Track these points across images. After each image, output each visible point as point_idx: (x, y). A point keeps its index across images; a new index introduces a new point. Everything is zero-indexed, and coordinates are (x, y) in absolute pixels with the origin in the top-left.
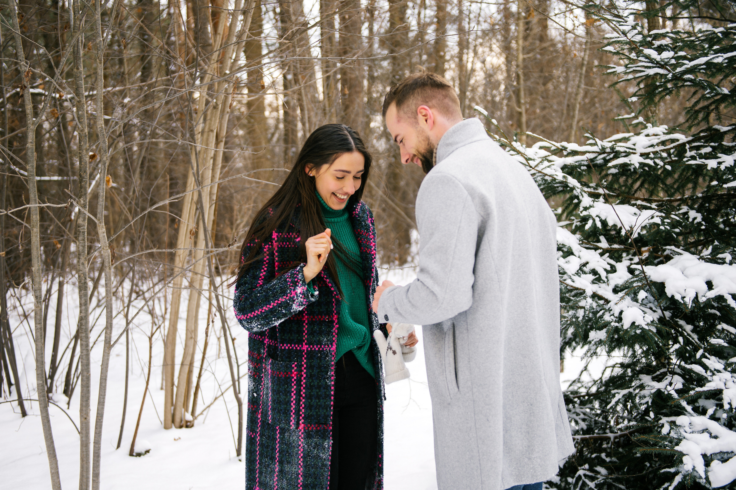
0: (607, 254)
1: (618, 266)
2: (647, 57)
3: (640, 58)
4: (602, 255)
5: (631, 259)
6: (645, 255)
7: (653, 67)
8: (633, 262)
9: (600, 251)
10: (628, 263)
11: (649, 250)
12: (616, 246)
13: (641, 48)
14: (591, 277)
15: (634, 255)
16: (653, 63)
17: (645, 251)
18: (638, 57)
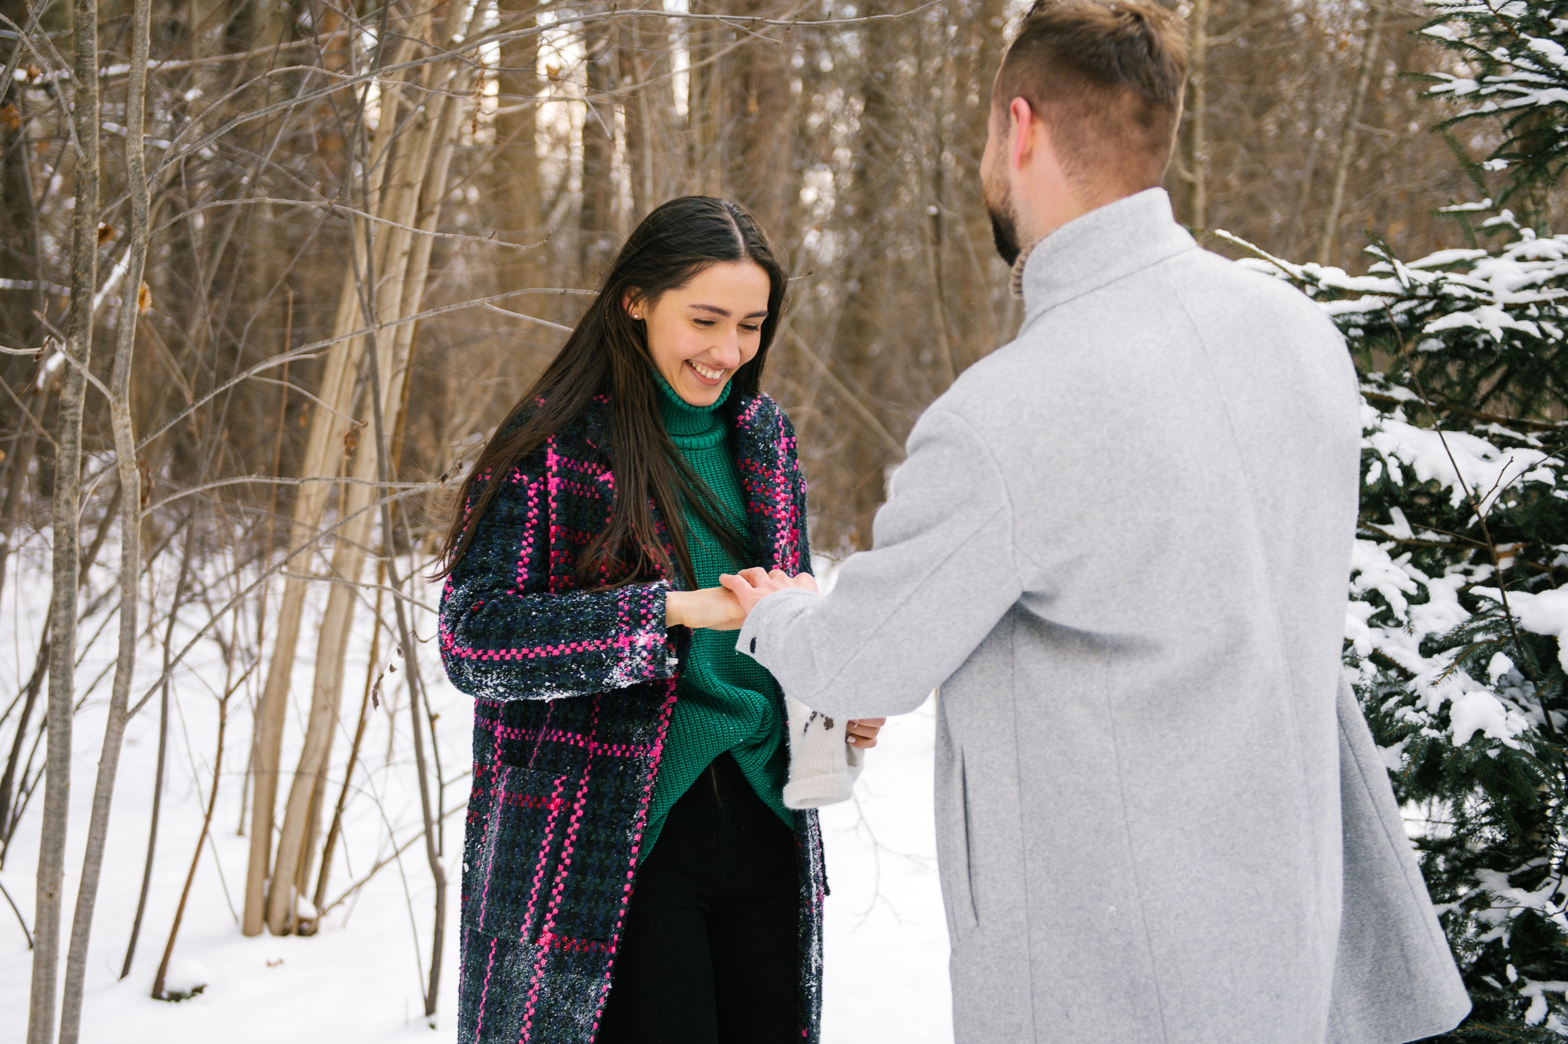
0: (1408, 556)
1: (1434, 586)
2: (1538, 59)
3: (1518, 62)
4: (1394, 555)
5: (1467, 573)
6: (1505, 564)
7: (1550, 86)
8: (1472, 579)
9: (1390, 545)
10: (1459, 581)
11: (1514, 553)
12: (1430, 536)
13: (1523, 36)
14: (1368, 610)
15: (1476, 561)
16: (1550, 74)
17: (1505, 554)
18: (1513, 56)
